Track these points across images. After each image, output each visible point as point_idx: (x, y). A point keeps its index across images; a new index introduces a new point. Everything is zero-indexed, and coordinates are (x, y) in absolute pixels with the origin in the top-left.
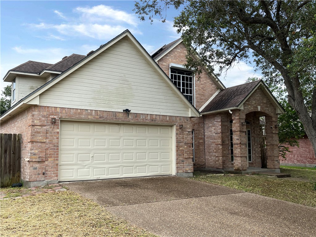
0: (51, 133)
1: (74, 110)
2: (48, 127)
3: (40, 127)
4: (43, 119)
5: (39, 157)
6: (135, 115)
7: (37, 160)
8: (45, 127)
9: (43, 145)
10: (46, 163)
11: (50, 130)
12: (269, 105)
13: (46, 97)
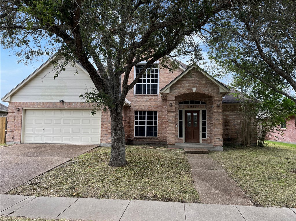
0: (17, 116)
1: (30, 103)
2: (16, 113)
3: (12, 113)
4: (14, 109)
5: (11, 129)
6: (69, 103)
7: (10, 131)
8: (14, 113)
9: (13, 123)
10: (15, 132)
11: (17, 114)
12: (209, 86)
13: (14, 97)
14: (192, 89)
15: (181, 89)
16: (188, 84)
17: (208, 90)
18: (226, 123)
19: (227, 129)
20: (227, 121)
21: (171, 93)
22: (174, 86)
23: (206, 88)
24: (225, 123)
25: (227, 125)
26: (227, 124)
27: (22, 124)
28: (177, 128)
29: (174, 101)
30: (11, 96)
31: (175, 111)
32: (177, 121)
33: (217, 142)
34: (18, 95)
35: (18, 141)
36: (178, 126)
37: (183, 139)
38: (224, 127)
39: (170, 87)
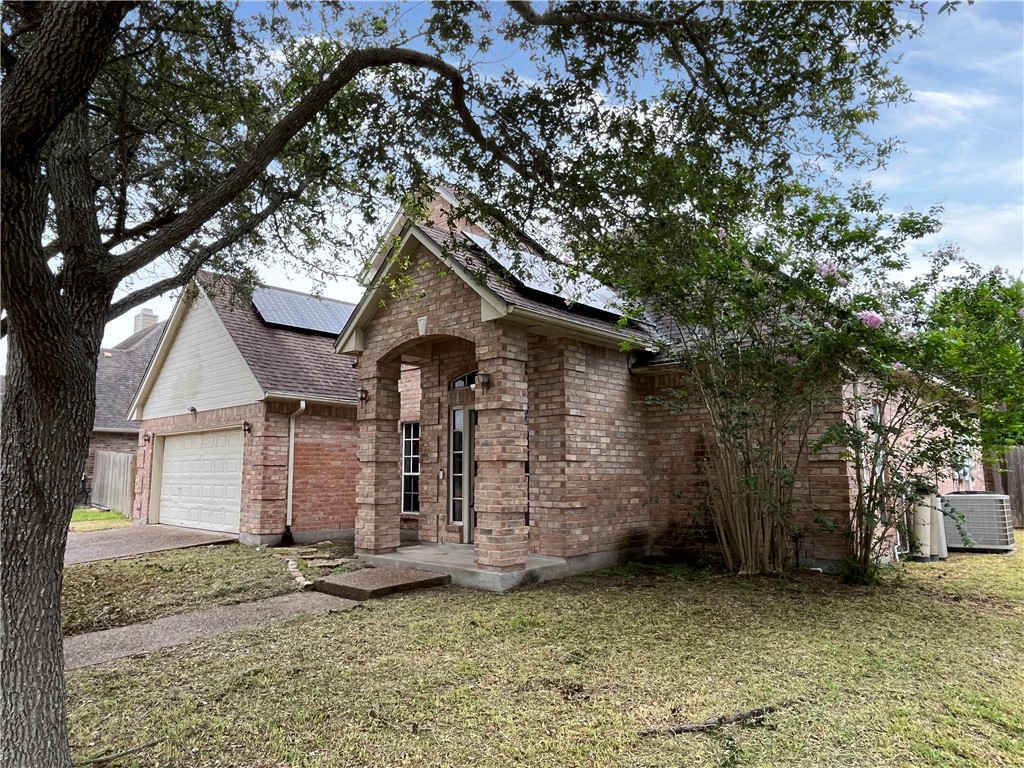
0: (147, 455)
2: (146, 448)
3: (142, 448)
5: (139, 488)
6: (202, 414)
7: (138, 491)
9: (142, 472)
10: (142, 495)
11: (147, 451)
12: (461, 300)
13: (146, 407)
14: (416, 325)
15: (391, 330)
16: (407, 308)
17: (458, 321)
21: (368, 352)
22: (375, 322)
23: (455, 309)
24: (696, 454)
27: (151, 474)
28: (445, 483)
29: (375, 381)
30: (142, 405)
31: (378, 419)
32: (444, 454)
33: (485, 546)
34: (150, 401)
35: (145, 517)
36: (448, 476)
37: (461, 529)
38: (693, 476)
39: (356, 327)
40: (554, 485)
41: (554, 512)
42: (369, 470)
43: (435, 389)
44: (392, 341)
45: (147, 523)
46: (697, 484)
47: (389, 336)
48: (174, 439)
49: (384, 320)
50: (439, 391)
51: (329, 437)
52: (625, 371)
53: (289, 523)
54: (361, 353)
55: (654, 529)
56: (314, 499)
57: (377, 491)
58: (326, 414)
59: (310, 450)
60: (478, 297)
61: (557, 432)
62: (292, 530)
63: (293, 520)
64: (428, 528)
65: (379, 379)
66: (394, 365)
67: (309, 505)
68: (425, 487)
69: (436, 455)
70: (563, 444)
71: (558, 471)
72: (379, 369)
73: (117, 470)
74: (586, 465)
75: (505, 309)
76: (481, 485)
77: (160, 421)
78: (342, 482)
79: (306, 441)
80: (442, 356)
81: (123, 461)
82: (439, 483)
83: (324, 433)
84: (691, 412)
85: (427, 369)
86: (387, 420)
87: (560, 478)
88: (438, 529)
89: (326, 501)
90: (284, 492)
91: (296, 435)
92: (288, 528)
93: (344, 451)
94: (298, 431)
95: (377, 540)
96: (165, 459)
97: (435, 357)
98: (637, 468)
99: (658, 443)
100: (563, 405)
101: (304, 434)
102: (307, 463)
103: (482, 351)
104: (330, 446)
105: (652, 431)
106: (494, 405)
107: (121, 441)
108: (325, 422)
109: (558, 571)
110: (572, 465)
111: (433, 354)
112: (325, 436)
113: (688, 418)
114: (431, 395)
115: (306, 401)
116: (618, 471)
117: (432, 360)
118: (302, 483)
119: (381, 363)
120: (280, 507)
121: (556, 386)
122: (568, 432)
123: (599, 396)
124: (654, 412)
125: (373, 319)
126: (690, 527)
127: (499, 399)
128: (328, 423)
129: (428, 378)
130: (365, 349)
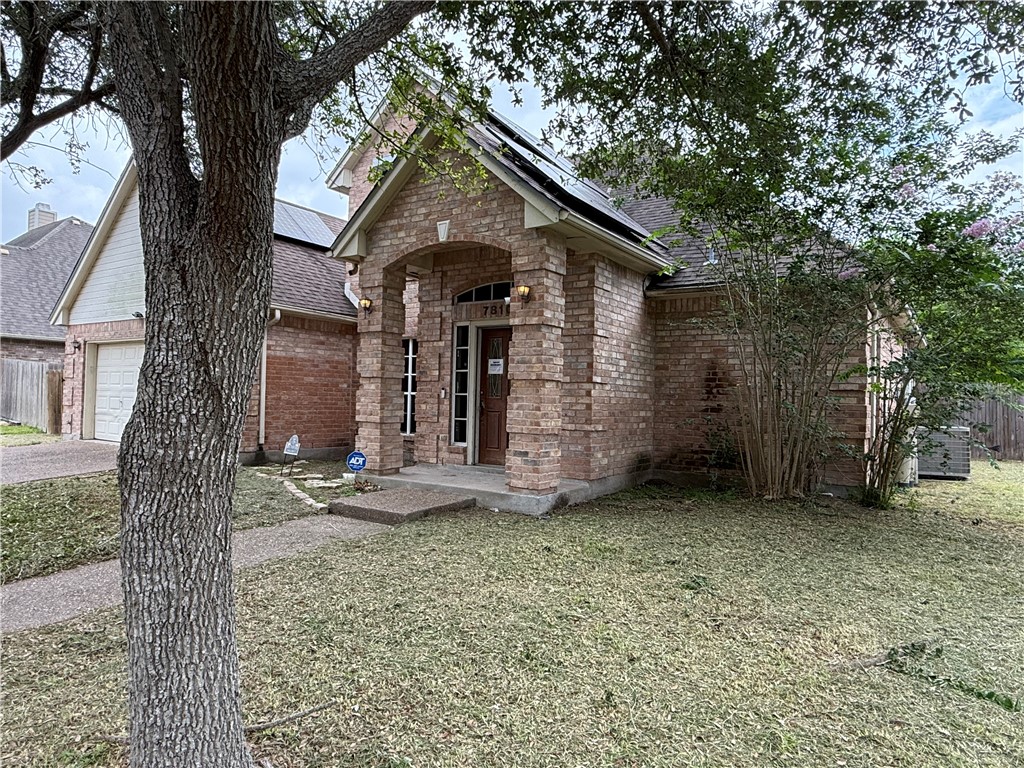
0: (78, 364)
3: (71, 356)
5: (69, 400)
7: (67, 403)
10: (74, 408)
11: (77, 359)
12: (495, 204)
13: (74, 311)
14: (436, 229)
15: (402, 234)
16: (423, 210)
17: (490, 227)
18: (714, 380)
19: (713, 410)
20: (715, 374)
21: (371, 258)
22: (381, 225)
23: (486, 214)
24: (707, 380)
25: (715, 391)
26: (717, 386)
27: (83, 384)
28: (447, 402)
29: (381, 290)
30: (69, 309)
31: (383, 331)
32: (446, 372)
33: (519, 469)
34: (78, 304)
35: (79, 432)
36: (451, 395)
37: (465, 450)
38: (703, 402)
39: (359, 229)
40: (578, 407)
41: (577, 434)
42: (373, 387)
43: (436, 303)
44: (403, 247)
45: (81, 438)
46: (706, 410)
47: (398, 242)
48: (110, 348)
49: (394, 222)
50: (441, 305)
51: (302, 350)
52: (641, 293)
53: (262, 441)
54: (362, 259)
55: (656, 453)
56: (287, 417)
57: (382, 409)
58: (299, 326)
59: (284, 364)
60: (522, 200)
61: (583, 352)
62: (265, 448)
63: (266, 438)
64: (426, 449)
65: (385, 289)
66: (400, 274)
67: (281, 423)
68: (423, 407)
69: (437, 373)
70: (590, 365)
71: (583, 393)
72: (385, 277)
73: (29, 381)
74: (607, 388)
75: (557, 215)
76: (515, 405)
77: (93, 327)
78: (315, 399)
79: (278, 354)
80: (445, 268)
81: (35, 370)
82: (440, 402)
83: (297, 346)
84: (704, 338)
85: (427, 281)
86: (392, 333)
87: (586, 400)
88: (438, 450)
89: (300, 418)
90: (256, 408)
91: (269, 347)
92: (260, 447)
93: (317, 366)
94: (271, 343)
95: (382, 460)
96: (99, 370)
97: (436, 269)
98: (645, 392)
99: (667, 369)
100: (592, 324)
101: (276, 346)
102: (280, 378)
103: (519, 262)
104: (303, 360)
105: (660, 356)
106: (534, 320)
107: (27, 349)
108: (298, 334)
109: (583, 493)
110: (597, 387)
111: (434, 265)
112: (298, 350)
113: (700, 344)
114: (431, 309)
115: (281, 310)
116: (632, 395)
117: (433, 272)
118: (274, 399)
119: (387, 271)
120: (252, 423)
121: (584, 304)
122: (596, 353)
123: (621, 318)
124: (663, 337)
125: (379, 221)
126: (696, 452)
127: (541, 314)
128: (301, 336)
129: (428, 291)
130: (368, 254)
